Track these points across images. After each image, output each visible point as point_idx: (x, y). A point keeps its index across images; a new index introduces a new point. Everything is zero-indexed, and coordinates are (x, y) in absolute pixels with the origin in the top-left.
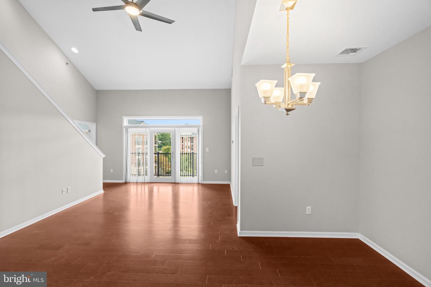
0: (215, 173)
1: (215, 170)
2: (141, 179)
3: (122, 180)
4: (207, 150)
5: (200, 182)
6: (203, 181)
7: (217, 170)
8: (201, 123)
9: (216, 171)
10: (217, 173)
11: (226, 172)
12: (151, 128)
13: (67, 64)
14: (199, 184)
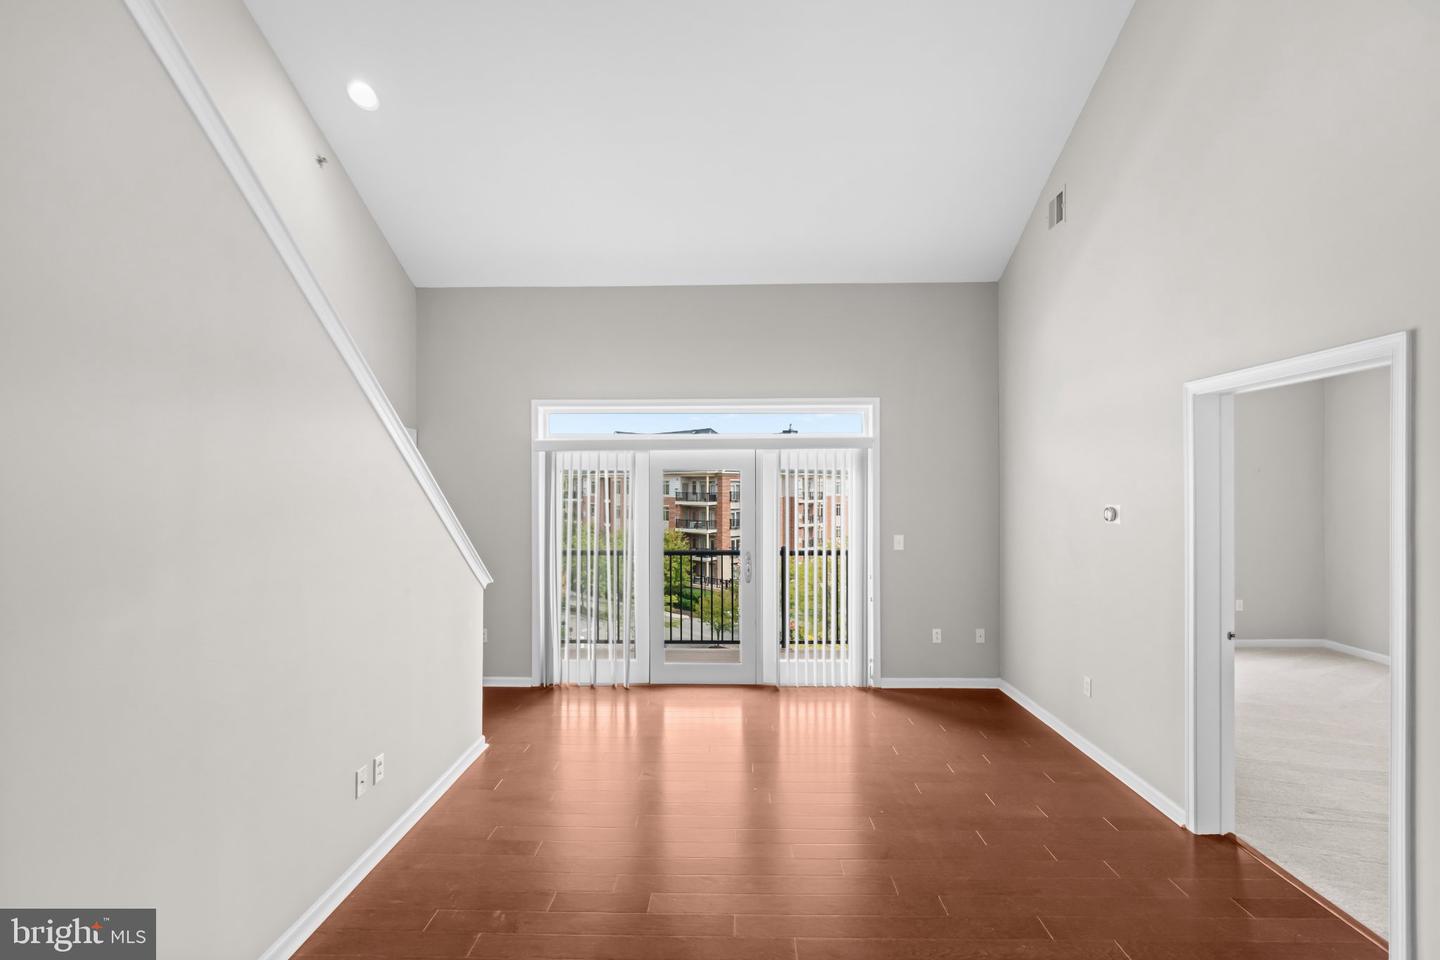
0: (935, 641)
1: (934, 631)
2: (610, 670)
3: (529, 674)
4: (899, 542)
5: (871, 683)
6: (882, 676)
7: (939, 631)
8: (870, 432)
9: (937, 635)
10: (939, 641)
11: (980, 635)
12: (652, 452)
13: (320, 161)
14: (865, 689)
